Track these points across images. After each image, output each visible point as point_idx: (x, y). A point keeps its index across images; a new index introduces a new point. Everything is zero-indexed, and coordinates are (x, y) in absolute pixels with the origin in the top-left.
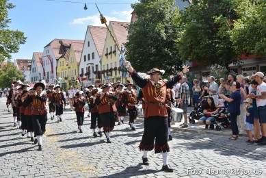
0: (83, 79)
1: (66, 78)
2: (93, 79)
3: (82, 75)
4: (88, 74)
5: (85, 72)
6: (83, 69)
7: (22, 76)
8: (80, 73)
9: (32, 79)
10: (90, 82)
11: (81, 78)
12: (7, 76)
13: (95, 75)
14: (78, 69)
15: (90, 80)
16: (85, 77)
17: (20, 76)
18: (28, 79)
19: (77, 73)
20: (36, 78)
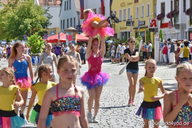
0: (163, 26)
1: (128, 23)
2: (184, 26)
3: (161, 17)
4: (174, 14)
5: (168, 10)
6: (163, 5)
7: (45, 17)
8: (159, 12)
9: (63, 22)
10: (177, 31)
11: (159, 23)
12: (17, 18)
13: (188, 18)
14: (155, 5)
15: (177, 26)
16: (166, 20)
17: (39, 17)
18: (55, 23)
19: (151, 13)
20: (71, 21)
